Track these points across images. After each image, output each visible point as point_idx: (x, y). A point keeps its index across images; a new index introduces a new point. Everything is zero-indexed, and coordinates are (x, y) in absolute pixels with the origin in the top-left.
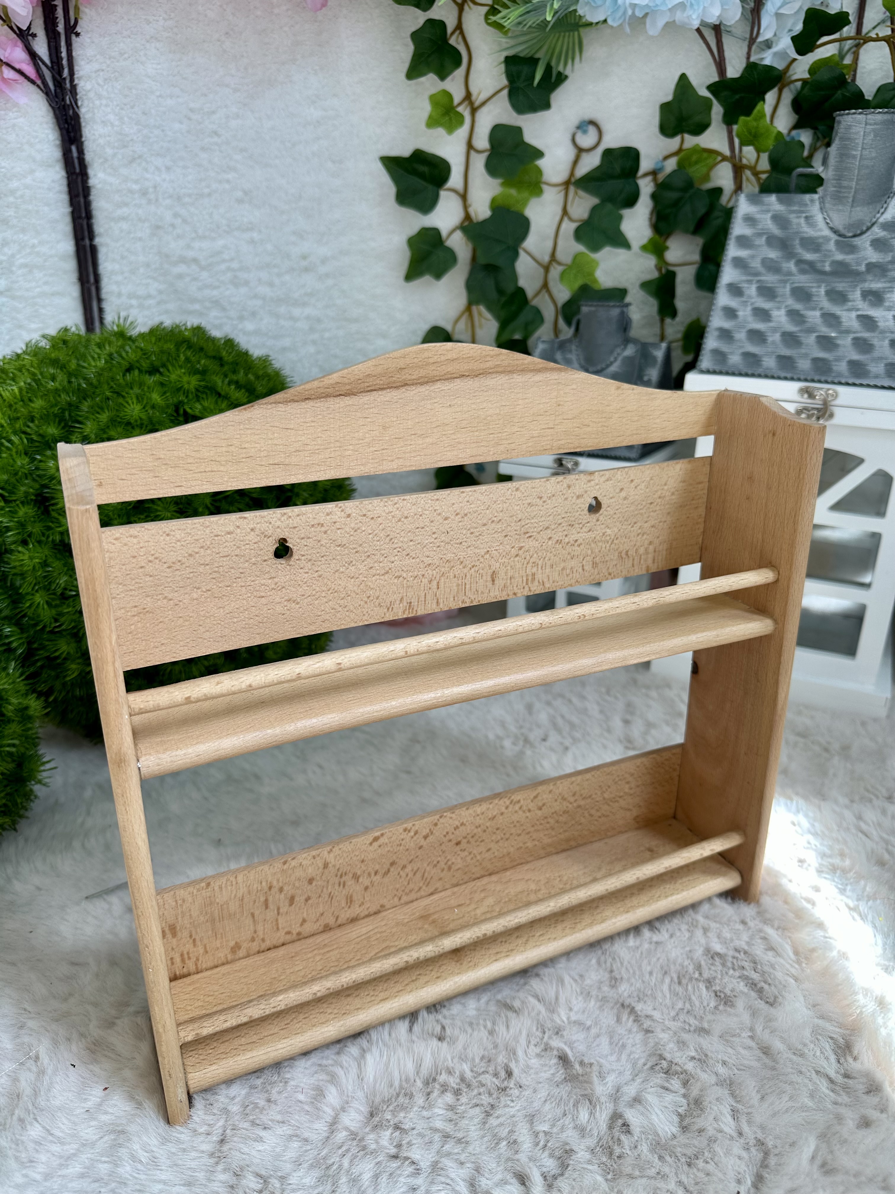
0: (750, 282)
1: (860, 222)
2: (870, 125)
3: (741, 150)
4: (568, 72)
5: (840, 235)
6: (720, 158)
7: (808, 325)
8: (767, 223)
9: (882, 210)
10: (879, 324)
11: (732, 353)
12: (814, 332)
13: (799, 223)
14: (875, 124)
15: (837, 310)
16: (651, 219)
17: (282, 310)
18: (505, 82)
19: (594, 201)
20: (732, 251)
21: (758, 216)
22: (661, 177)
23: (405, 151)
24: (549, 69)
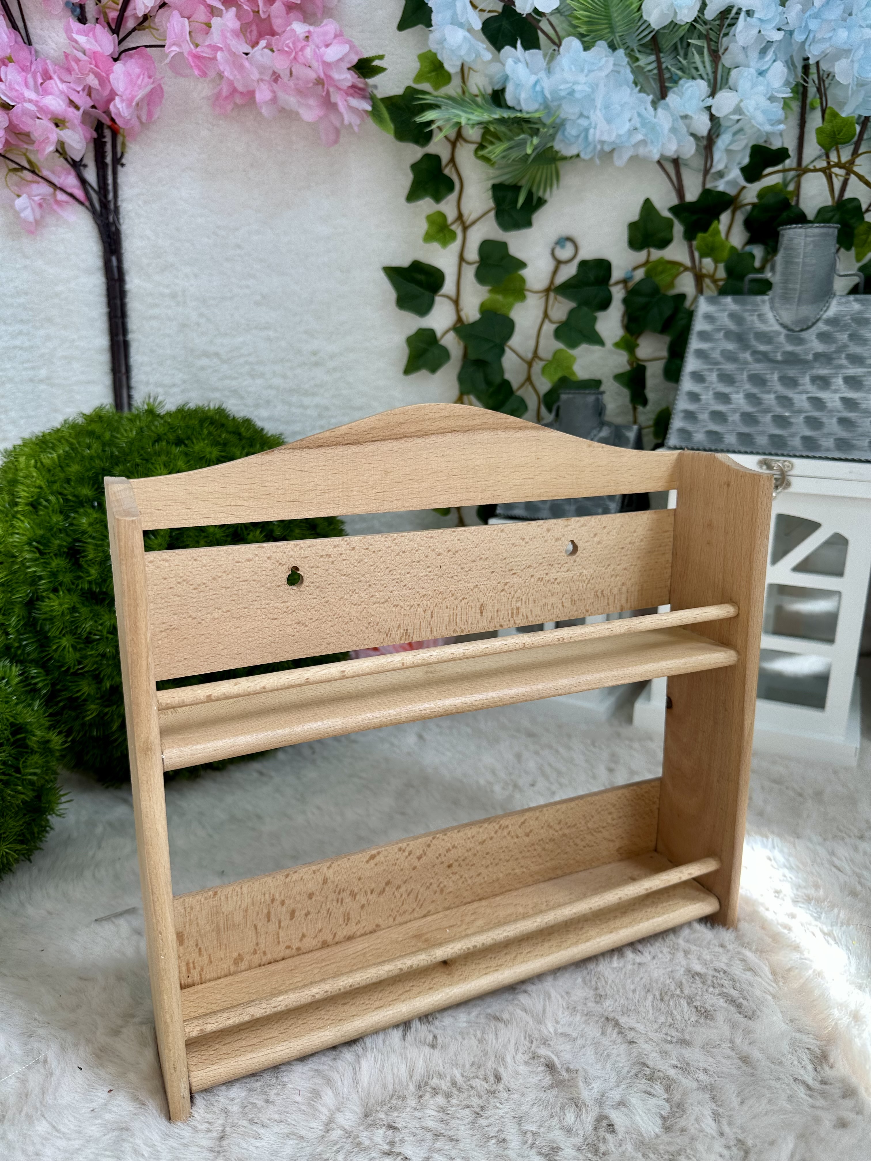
0: (710, 370)
1: (806, 319)
2: (810, 237)
3: (700, 262)
4: (547, 196)
5: (790, 330)
6: (682, 269)
7: (764, 406)
8: (724, 319)
9: (825, 308)
10: (827, 405)
11: (696, 432)
12: (770, 412)
13: (753, 320)
14: (814, 236)
15: (790, 393)
16: (622, 321)
17: (294, 399)
18: (491, 204)
19: (572, 305)
20: (694, 344)
21: (716, 315)
22: (631, 284)
23: (404, 262)
24: (530, 195)
